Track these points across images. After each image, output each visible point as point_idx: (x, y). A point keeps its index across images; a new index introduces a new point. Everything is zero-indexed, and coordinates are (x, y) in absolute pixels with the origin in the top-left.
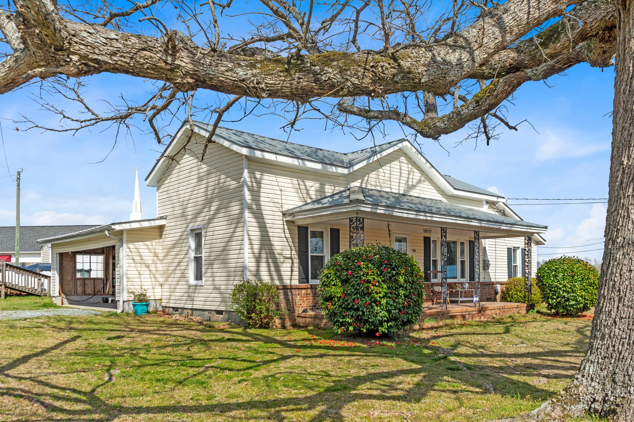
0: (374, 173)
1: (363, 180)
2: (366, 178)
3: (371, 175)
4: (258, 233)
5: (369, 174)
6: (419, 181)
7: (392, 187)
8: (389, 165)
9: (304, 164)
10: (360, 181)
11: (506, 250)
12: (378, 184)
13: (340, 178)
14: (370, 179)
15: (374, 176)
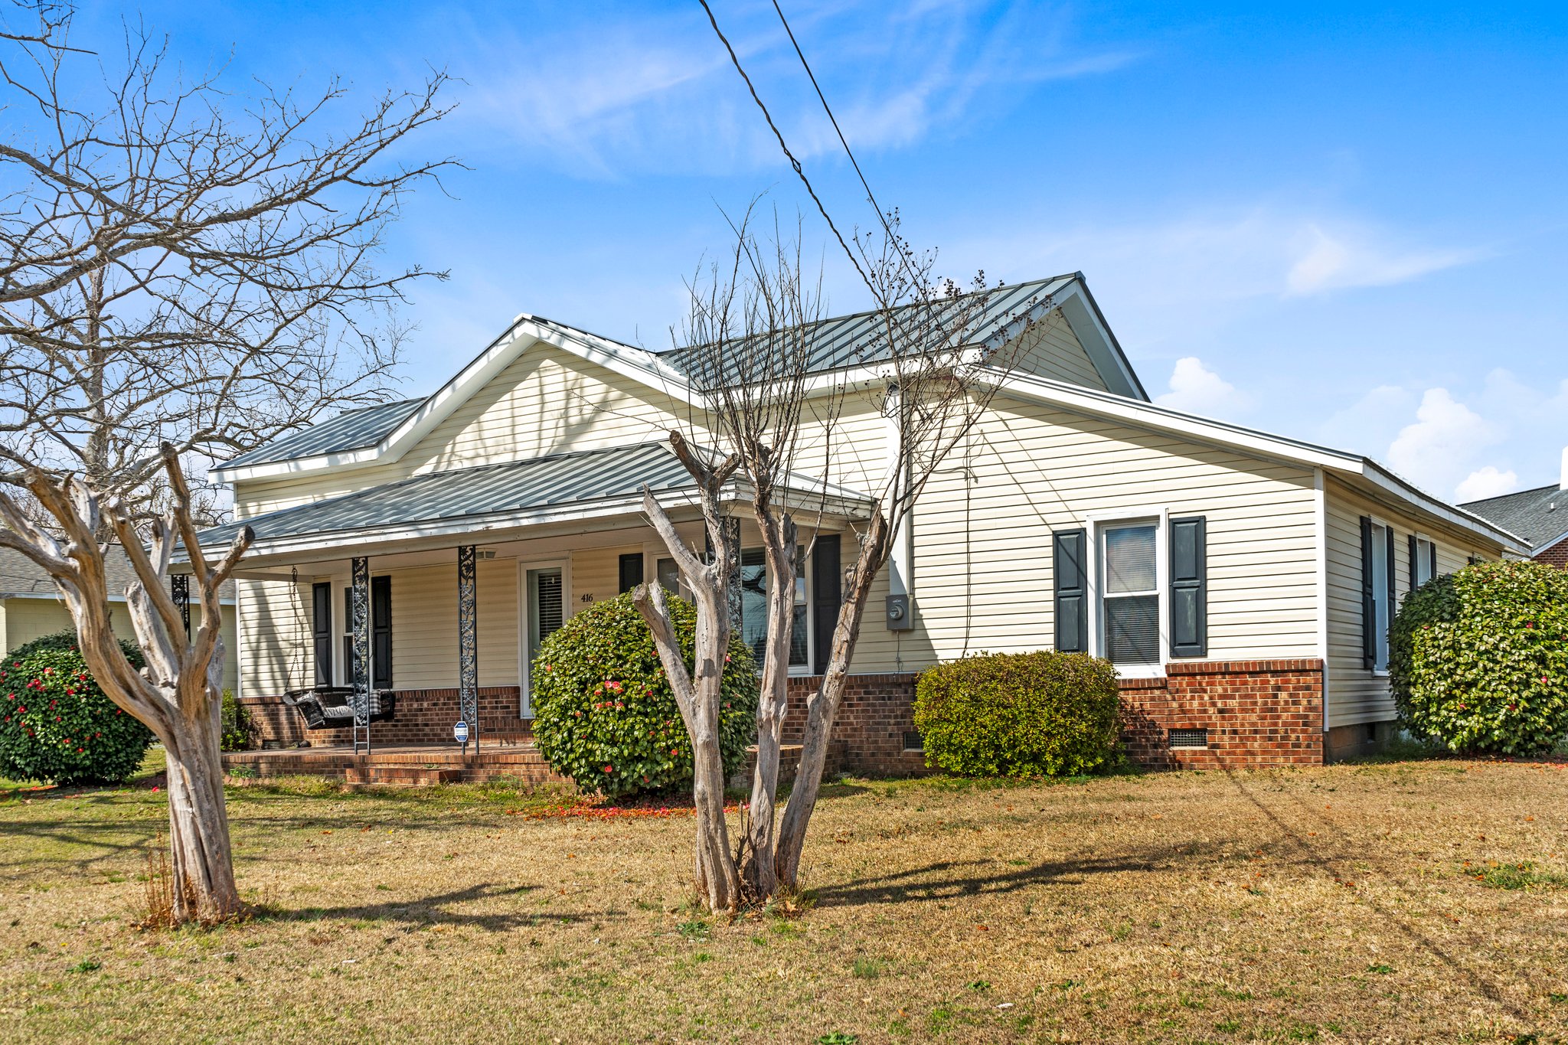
0: (468, 429)
1: (442, 455)
2: (448, 449)
3: (459, 439)
4: (255, 608)
5: (454, 437)
6: (603, 407)
7: (519, 447)
8: (507, 396)
9: (297, 467)
10: (434, 460)
11: (1049, 540)
12: (482, 452)
13: (391, 467)
14: (458, 448)
15: (469, 437)
